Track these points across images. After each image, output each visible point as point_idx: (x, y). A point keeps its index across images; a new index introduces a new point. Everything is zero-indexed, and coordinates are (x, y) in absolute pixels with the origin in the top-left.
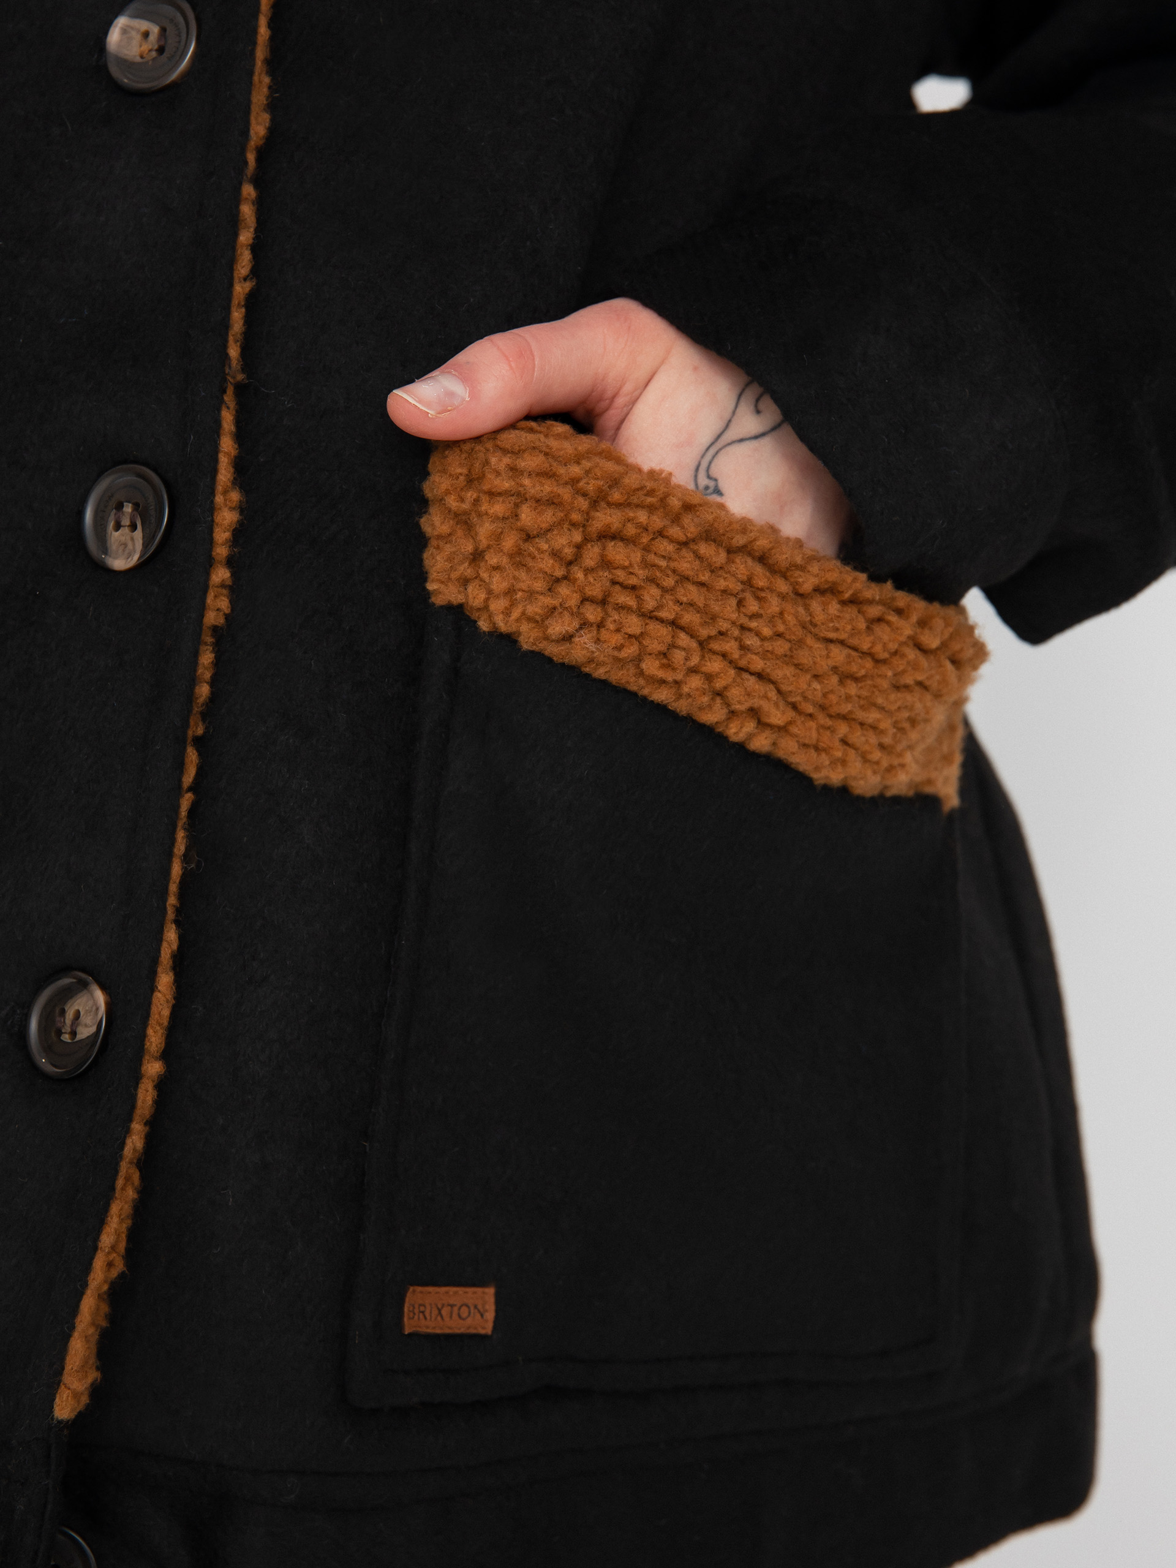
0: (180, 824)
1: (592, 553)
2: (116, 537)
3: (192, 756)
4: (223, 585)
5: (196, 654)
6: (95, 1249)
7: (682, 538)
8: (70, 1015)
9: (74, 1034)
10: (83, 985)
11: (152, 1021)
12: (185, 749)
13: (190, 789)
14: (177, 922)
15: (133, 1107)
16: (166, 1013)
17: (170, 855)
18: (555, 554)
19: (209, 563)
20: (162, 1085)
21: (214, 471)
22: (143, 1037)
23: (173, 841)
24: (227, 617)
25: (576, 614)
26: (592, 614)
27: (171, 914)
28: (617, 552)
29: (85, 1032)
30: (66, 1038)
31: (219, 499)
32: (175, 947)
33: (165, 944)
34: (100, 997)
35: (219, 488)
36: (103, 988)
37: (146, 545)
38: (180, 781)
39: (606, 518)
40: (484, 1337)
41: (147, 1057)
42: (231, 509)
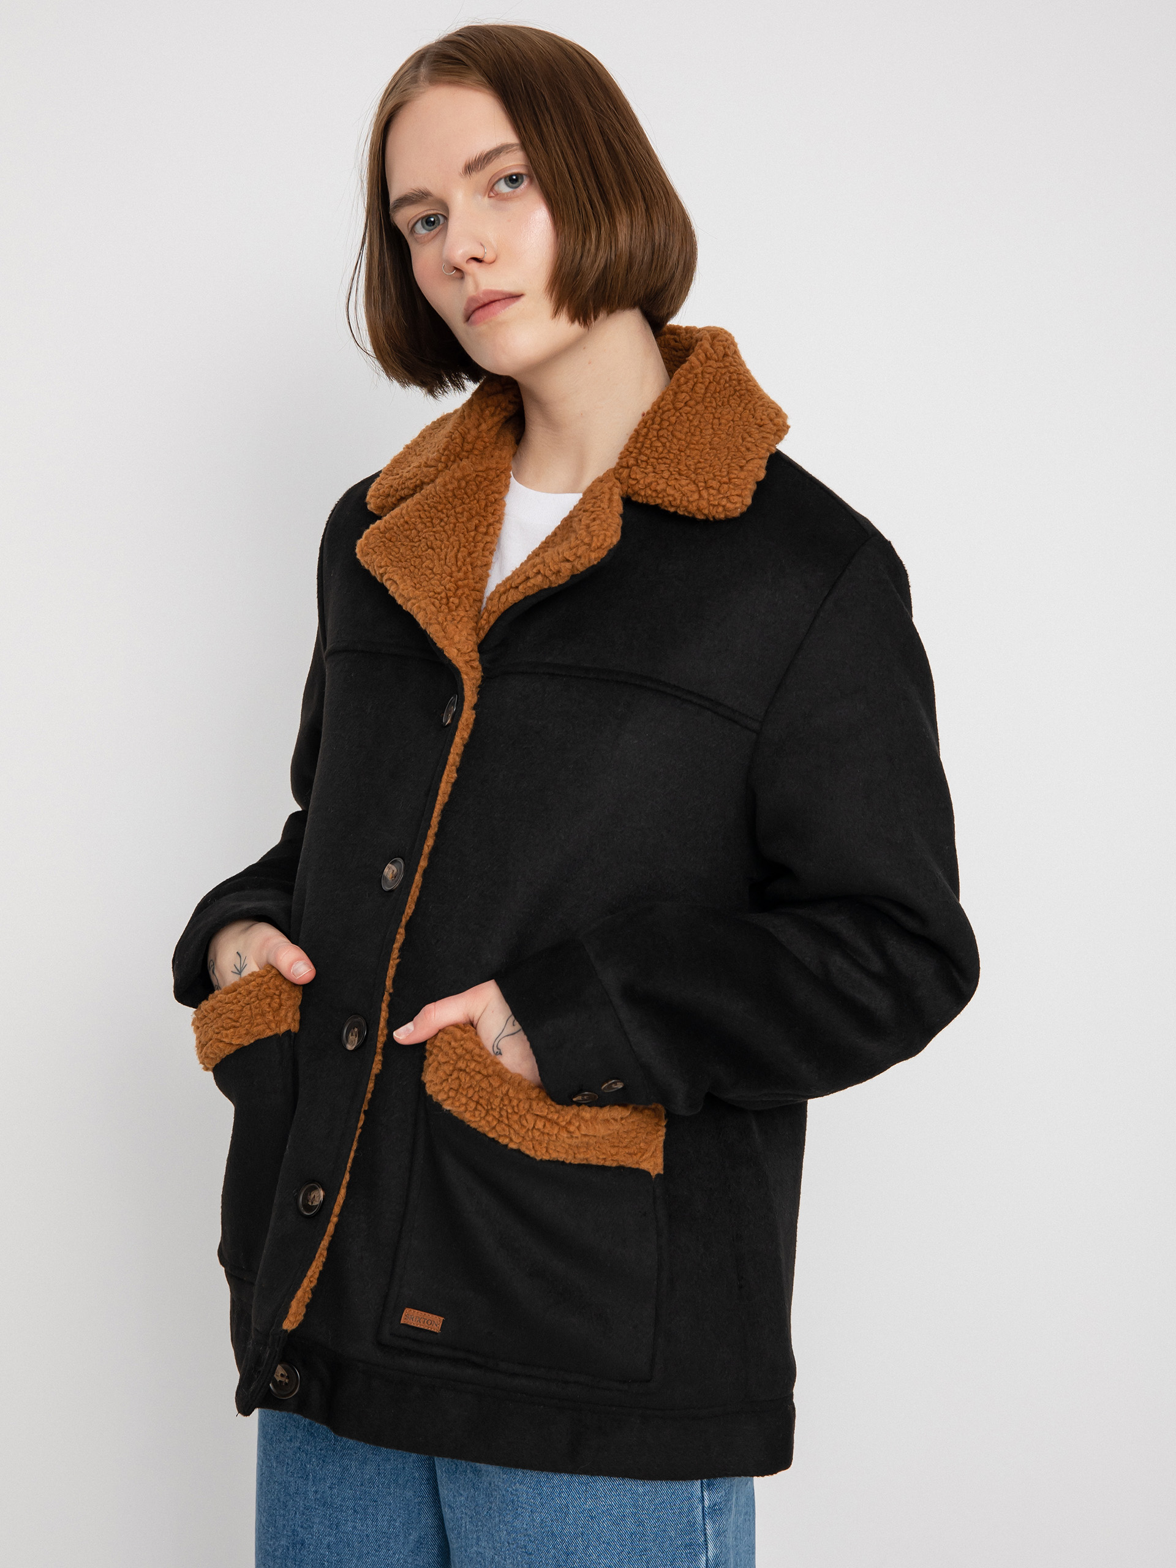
0: (355, 1139)
1: (455, 1075)
2: (351, 1037)
3: (362, 1117)
4: (380, 1060)
5: (367, 1084)
6: (305, 1276)
7: (486, 1074)
8: (312, 1196)
9: (312, 1203)
10: (315, 1189)
11: (336, 1204)
12: (360, 1115)
13: (360, 1128)
14: (349, 1172)
15: (326, 1231)
16: (342, 1202)
17: (351, 1149)
18: (445, 1072)
19: (375, 1053)
20: (337, 1226)
21: (379, 1024)
22: (332, 1209)
23: (352, 1145)
24: (380, 1070)
25: (447, 1093)
26: (452, 1094)
27: (348, 1169)
28: (463, 1075)
29: (316, 1203)
30: (310, 1203)
31: (380, 1033)
32: (348, 1180)
33: (344, 1179)
34: (322, 1193)
35: (380, 1029)
36: (323, 1190)
37: (358, 1041)
38: (357, 1126)
39: (461, 1064)
40: (436, 1333)
41: (333, 1215)
42: (384, 1036)
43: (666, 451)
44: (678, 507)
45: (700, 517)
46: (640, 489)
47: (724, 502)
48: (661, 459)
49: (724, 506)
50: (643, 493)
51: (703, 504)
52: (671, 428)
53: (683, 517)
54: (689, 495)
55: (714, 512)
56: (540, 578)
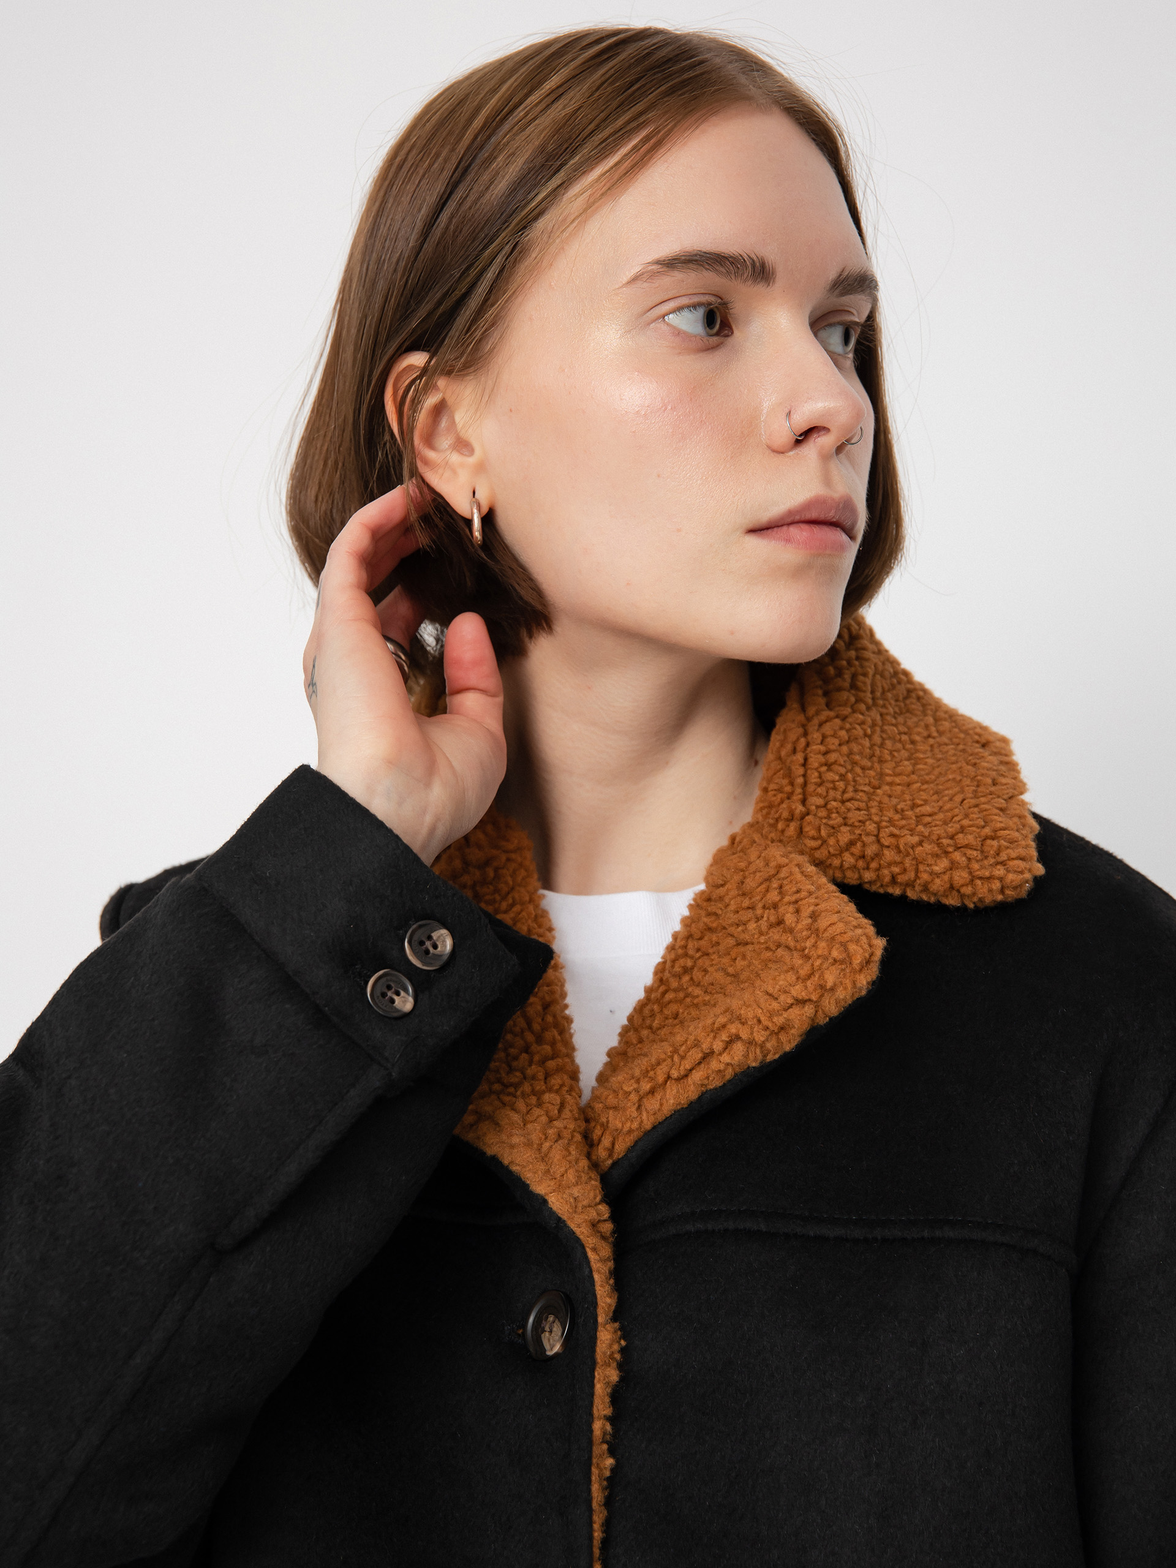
43: (850, 789)
44: (910, 884)
45: (952, 901)
46: (830, 855)
47: (1000, 871)
48: (849, 800)
49: (1001, 879)
50: (836, 862)
51: (960, 877)
52: (845, 749)
53: (919, 905)
54: (930, 861)
55: (985, 890)
56: (739, 1049)
